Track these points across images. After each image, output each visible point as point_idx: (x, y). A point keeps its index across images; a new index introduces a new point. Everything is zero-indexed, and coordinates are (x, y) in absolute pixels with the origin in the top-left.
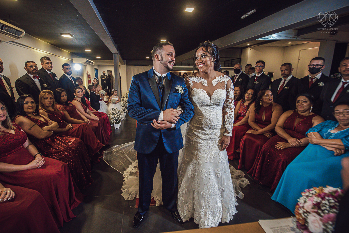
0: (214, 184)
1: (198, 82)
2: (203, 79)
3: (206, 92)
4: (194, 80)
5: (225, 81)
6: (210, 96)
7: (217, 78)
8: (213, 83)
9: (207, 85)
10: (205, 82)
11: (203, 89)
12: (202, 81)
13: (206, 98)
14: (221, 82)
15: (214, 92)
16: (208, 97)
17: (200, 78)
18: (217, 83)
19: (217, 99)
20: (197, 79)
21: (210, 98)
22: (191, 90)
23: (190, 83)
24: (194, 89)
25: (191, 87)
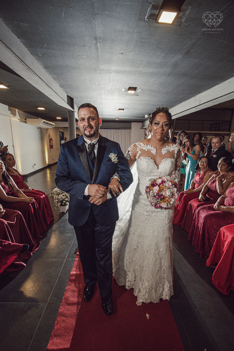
1: (146, 150)
2: (152, 147)
3: (153, 161)
4: (143, 148)
6: (157, 165)
7: (167, 146)
8: (162, 152)
9: (156, 154)
10: (154, 151)
11: (150, 158)
12: (151, 149)
14: (171, 151)
15: (162, 161)
16: (155, 166)
17: (149, 146)
18: (167, 152)
20: (146, 147)
21: (158, 168)
22: (138, 159)
23: (138, 150)
24: (141, 157)
25: (138, 155)
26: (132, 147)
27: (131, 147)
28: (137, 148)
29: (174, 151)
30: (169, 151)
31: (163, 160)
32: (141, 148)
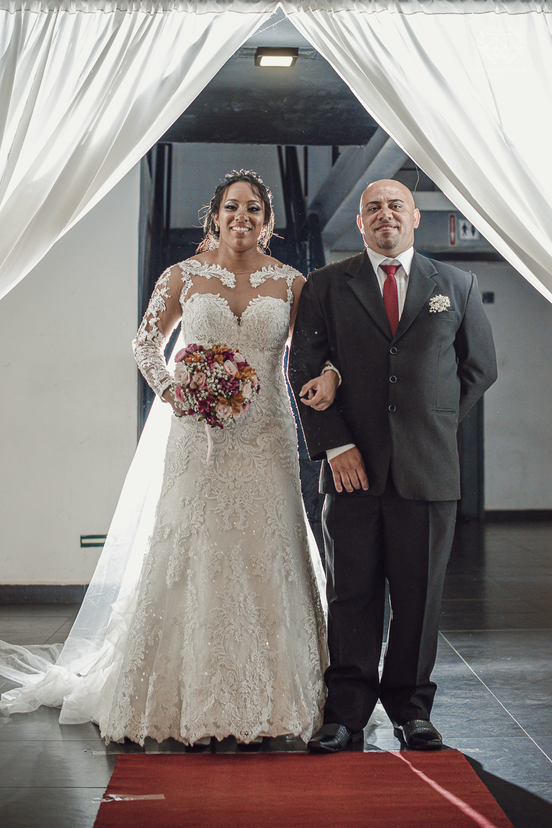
0: (245, 601)
1: (208, 277)
2: (223, 269)
3: (226, 302)
4: (198, 273)
5: (288, 279)
6: (237, 312)
7: (264, 268)
8: (252, 280)
9: (234, 286)
10: (229, 279)
11: (219, 294)
12: (221, 274)
13: (226, 318)
14: (275, 278)
15: (250, 302)
16: (230, 315)
17: (214, 266)
18: (264, 280)
19: (256, 322)
20: (206, 271)
21: (239, 320)
22: (185, 301)
23: (184, 279)
24: (193, 296)
25: (185, 292)
26: (168, 275)
27: (165, 275)
28: (183, 273)
29: (285, 279)
30: (269, 280)
31: (254, 300)
32: (194, 273)
